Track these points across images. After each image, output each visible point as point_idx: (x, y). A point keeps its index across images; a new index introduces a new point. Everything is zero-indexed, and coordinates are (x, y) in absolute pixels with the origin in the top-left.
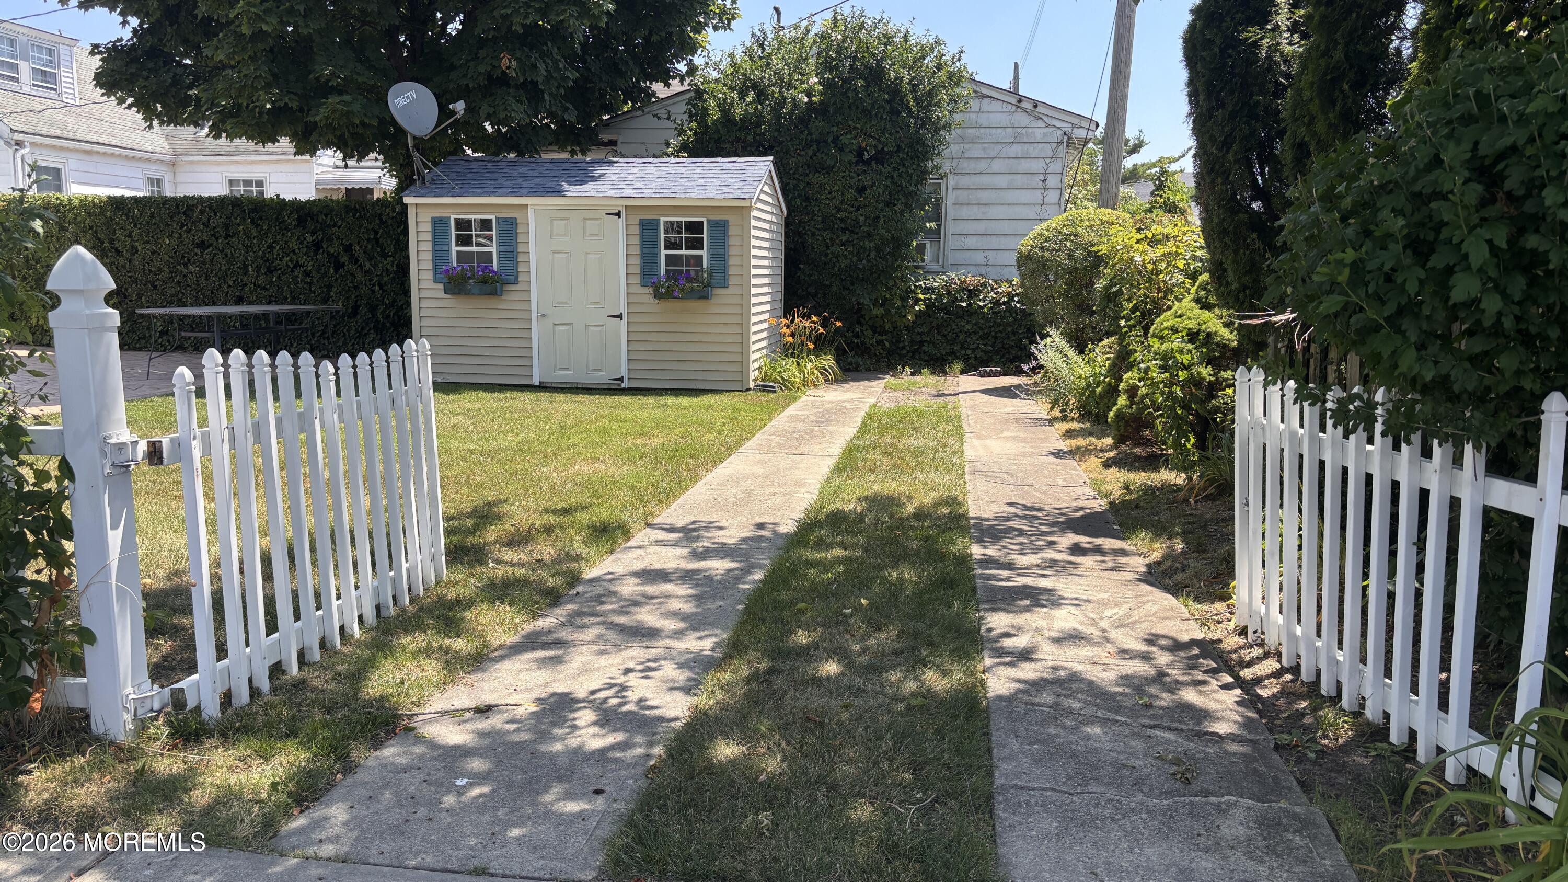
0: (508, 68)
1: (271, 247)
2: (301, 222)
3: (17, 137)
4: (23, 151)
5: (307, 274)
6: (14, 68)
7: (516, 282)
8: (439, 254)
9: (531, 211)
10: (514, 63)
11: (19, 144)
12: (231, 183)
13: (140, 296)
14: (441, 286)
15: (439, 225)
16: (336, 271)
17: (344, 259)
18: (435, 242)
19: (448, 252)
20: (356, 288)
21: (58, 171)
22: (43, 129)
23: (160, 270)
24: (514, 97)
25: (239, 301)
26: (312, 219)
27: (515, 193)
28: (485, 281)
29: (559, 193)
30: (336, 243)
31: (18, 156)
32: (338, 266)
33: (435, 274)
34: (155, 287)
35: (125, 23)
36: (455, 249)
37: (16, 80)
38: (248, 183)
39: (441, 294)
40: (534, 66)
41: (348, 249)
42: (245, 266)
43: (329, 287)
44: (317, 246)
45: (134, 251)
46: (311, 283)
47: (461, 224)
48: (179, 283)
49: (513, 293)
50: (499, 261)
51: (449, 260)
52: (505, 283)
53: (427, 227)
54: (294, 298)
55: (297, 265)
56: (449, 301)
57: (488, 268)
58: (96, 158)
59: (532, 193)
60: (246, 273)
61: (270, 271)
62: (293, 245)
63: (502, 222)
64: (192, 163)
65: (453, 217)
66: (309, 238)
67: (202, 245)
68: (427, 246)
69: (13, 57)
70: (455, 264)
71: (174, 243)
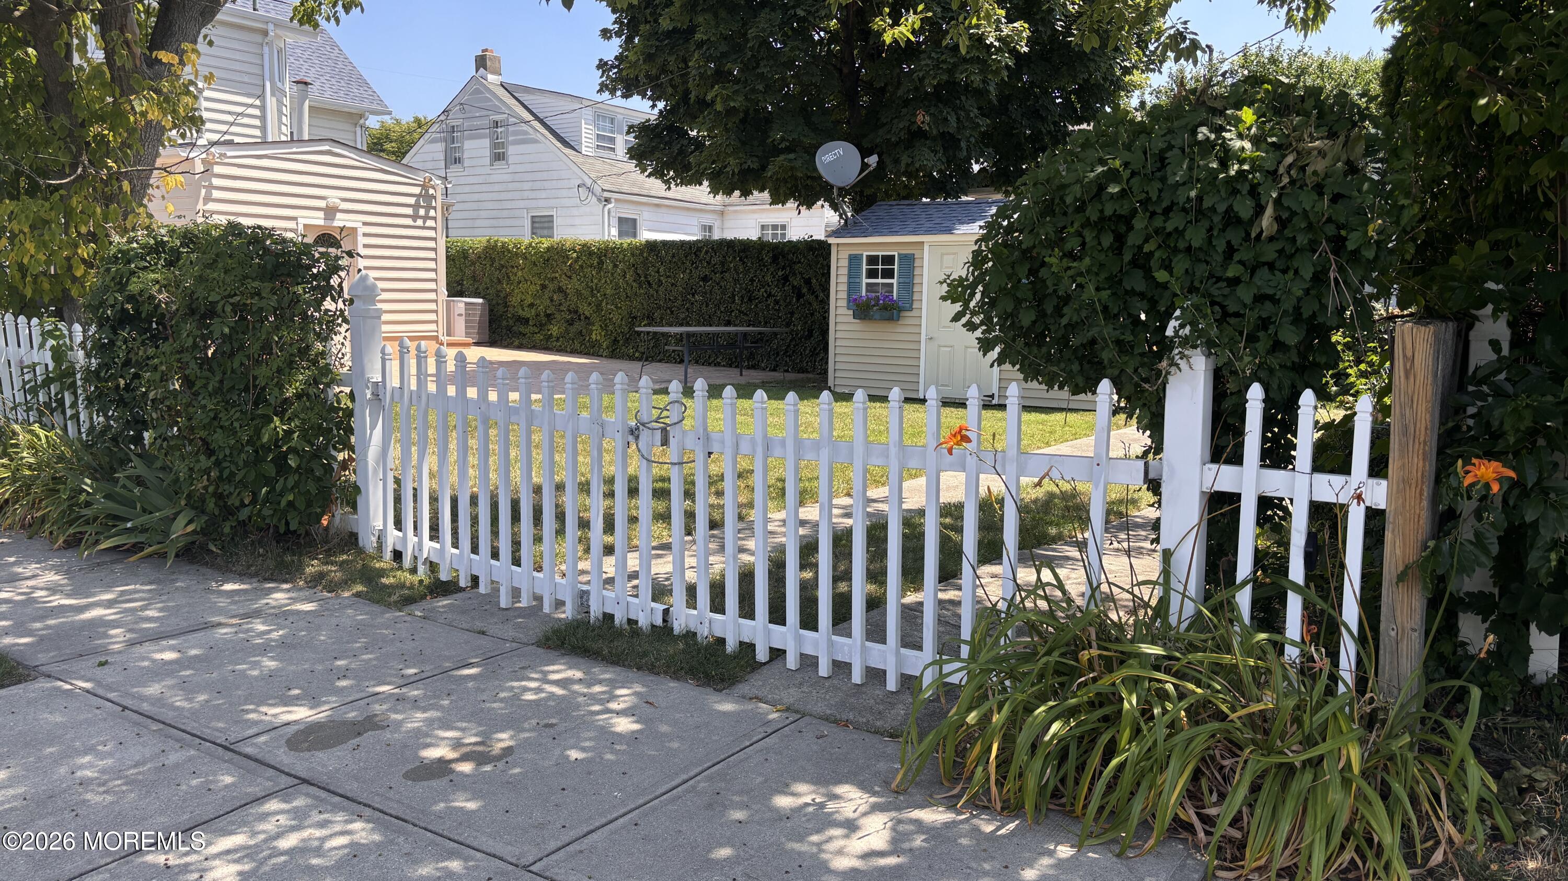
0: (923, 123)
1: (752, 280)
2: (775, 259)
3: (606, 195)
4: (610, 206)
5: (777, 302)
6: (612, 140)
7: (911, 309)
8: (853, 286)
9: (926, 247)
10: (927, 118)
11: (607, 200)
12: (763, 227)
13: (662, 319)
14: (851, 312)
15: (854, 260)
16: (798, 300)
17: (805, 290)
18: (850, 276)
19: (860, 283)
20: (812, 314)
21: (635, 220)
22: (625, 188)
23: (676, 298)
24: (930, 148)
25: (728, 323)
26: (784, 257)
27: (914, 232)
28: (885, 308)
29: (949, 231)
30: (799, 277)
31: (606, 209)
32: (800, 296)
33: (849, 301)
34: (672, 312)
35: (654, 106)
36: (865, 281)
37: (613, 150)
38: (775, 227)
39: (851, 319)
40: (946, 119)
41: (808, 282)
42: (734, 296)
43: (792, 313)
44: (786, 279)
45: (660, 283)
46: (779, 310)
47: (872, 260)
48: (687, 309)
49: (908, 318)
50: (898, 291)
51: (860, 291)
52: (900, 310)
53: (845, 263)
54: (766, 323)
55: (770, 295)
56: (857, 325)
57: (888, 297)
58: (663, 210)
59: (928, 232)
60: (734, 302)
61: (750, 300)
62: (768, 278)
63: (903, 257)
64: (736, 211)
65: (865, 254)
66: (780, 273)
67: (705, 279)
68: (844, 279)
69: (612, 132)
70: (864, 294)
71: (687, 277)
